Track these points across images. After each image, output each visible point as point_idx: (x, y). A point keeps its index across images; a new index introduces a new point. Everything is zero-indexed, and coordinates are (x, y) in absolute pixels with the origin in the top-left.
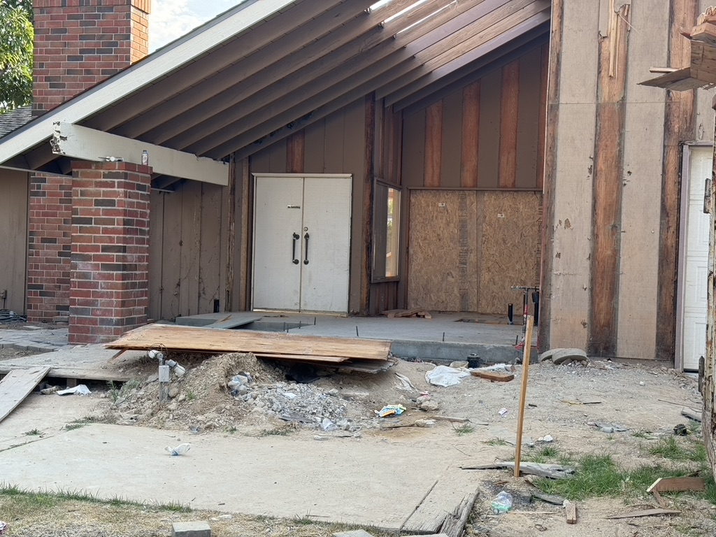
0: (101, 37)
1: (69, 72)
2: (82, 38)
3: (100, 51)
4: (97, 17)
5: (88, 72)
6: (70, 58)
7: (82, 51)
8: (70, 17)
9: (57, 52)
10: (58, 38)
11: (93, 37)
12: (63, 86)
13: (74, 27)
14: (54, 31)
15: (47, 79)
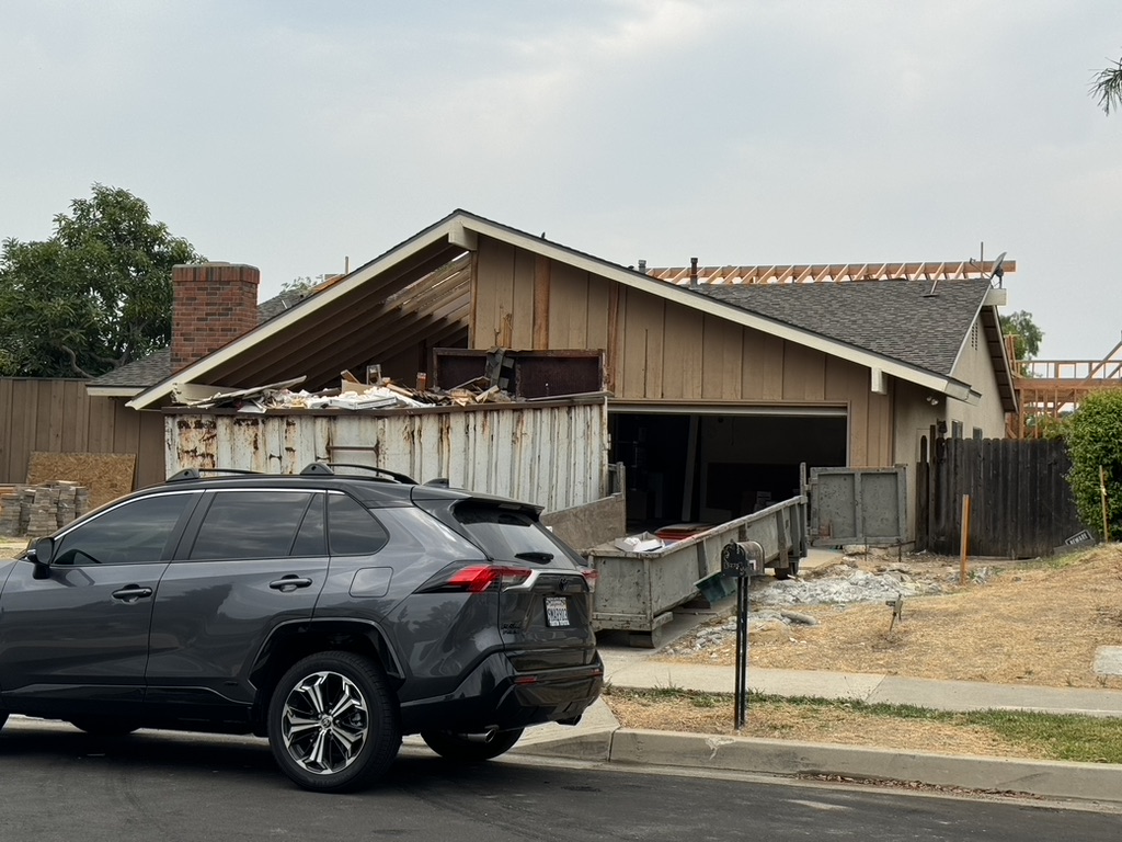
0: (220, 304)
1: (198, 330)
2: (207, 304)
3: (219, 315)
4: (219, 289)
5: (211, 330)
6: (199, 319)
7: (207, 314)
8: (199, 289)
9: (189, 315)
10: (190, 305)
11: (215, 304)
12: (193, 340)
13: (202, 296)
14: (188, 299)
15: (182, 335)
